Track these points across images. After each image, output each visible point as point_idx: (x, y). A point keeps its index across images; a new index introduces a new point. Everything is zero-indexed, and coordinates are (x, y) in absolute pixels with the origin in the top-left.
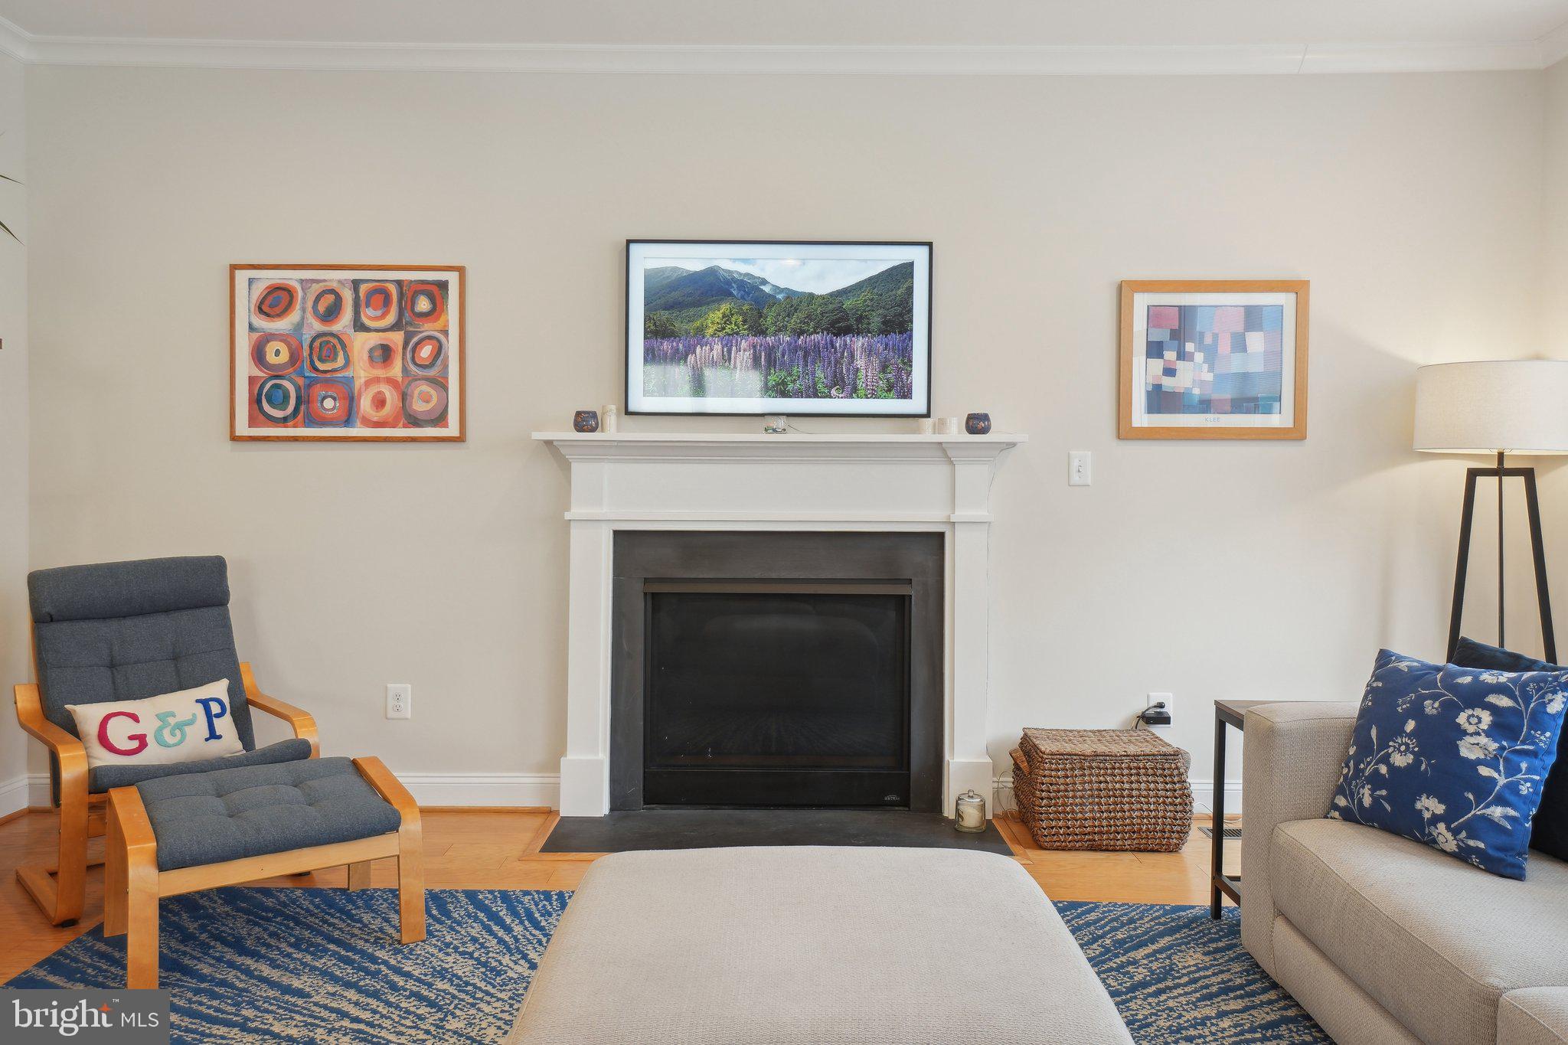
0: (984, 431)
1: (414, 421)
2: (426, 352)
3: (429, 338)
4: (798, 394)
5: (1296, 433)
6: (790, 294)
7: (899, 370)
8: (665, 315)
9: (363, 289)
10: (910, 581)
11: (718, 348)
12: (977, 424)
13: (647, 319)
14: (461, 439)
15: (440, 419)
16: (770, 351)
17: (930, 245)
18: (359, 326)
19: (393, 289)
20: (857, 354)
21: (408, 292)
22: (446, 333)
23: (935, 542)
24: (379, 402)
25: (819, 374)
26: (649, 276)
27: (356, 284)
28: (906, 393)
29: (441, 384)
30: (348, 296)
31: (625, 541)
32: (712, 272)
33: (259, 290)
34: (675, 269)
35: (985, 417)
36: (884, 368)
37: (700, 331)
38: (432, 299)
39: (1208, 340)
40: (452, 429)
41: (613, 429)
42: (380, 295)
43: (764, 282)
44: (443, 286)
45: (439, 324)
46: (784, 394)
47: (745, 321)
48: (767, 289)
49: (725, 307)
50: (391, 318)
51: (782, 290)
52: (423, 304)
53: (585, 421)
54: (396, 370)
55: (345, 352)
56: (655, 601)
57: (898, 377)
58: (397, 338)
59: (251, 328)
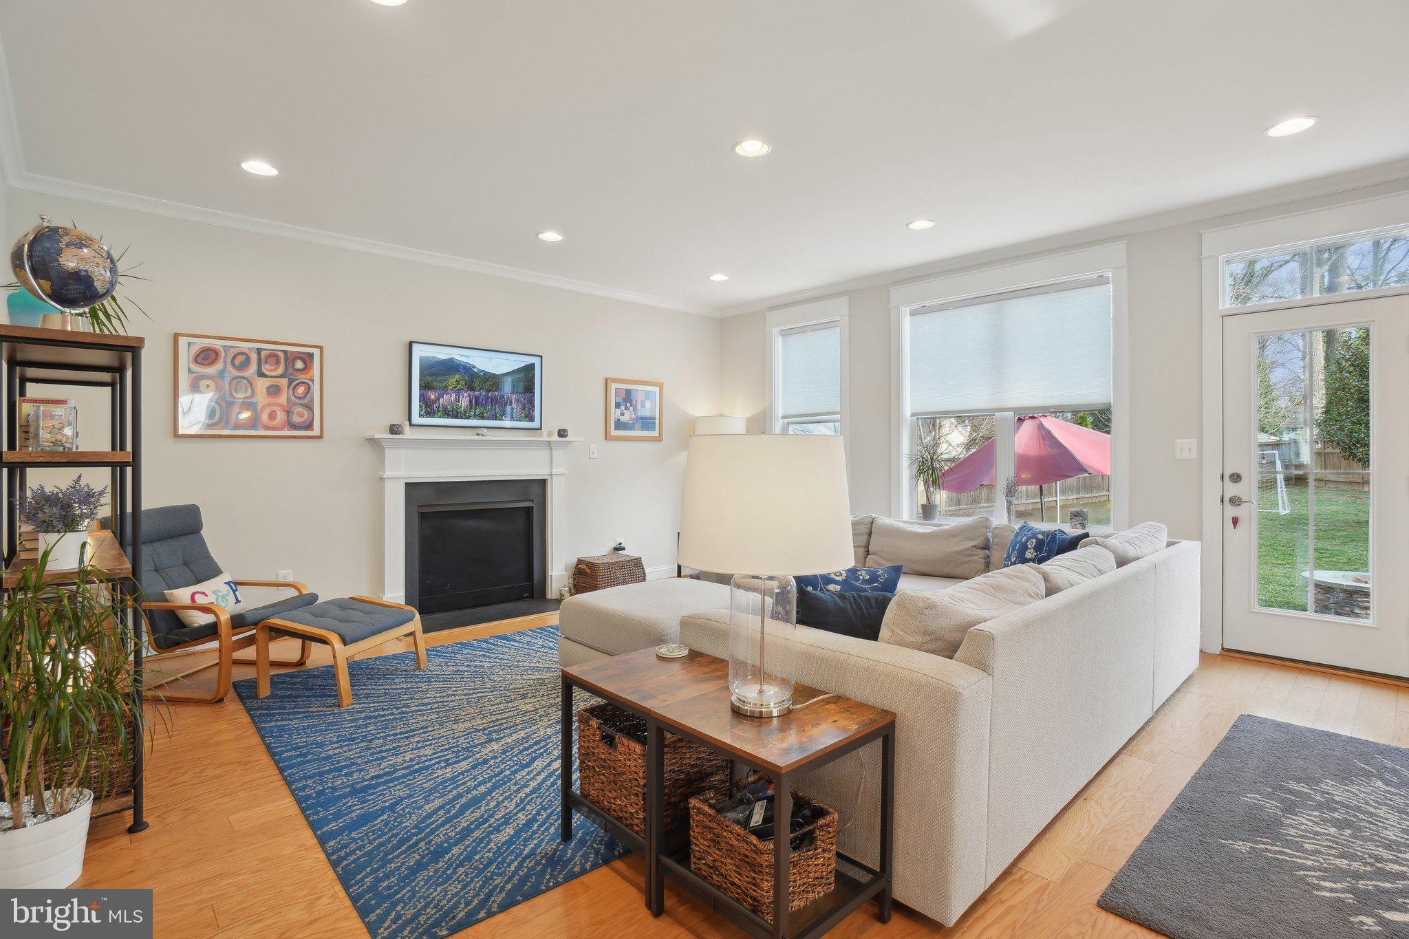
0: (565, 436)
1: (294, 426)
2: (301, 390)
3: (304, 383)
4: (489, 418)
5: (659, 439)
6: (485, 373)
7: (529, 409)
8: (429, 379)
9: (263, 353)
10: (533, 501)
11: (454, 395)
12: (562, 433)
13: (421, 380)
14: (321, 437)
15: (309, 426)
16: (477, 398)
17: (541, 357)
18: (261, 374)
19: (281, 355)
20: (513, 401)
21: (290, 358)
22: (312, 380)
23: (542, 483)
24: (272, 416)
25: (497, 409)
26: (422, 360)
27: (259, 351)
28: (532, 419)
29: (310, 408)
30: (254, 357)
31: (411, 488)
32: (451, 360)
33: (194, 349)
34: (434, 357)
35: (565, 431)
36: (524, 408)
37: (446, 388)
38: (304, 362)
39: (634, 403)
40: (316, 432)
42: (273, 357)
43: (474, 367)
44: (311, 356)
45: (308, 376)
46: (482, 418)
47: (466, 384)
48: (475, 370)
49: (457, 377)
50: (280, 370)
51: (482, 371)
52: (299, 365)
53: (394, 429)
54: (283, 399)
55: (252, 388)
56: (423, 516)
57: (529, 413)
58: (284, 381)
59: (190, 371)
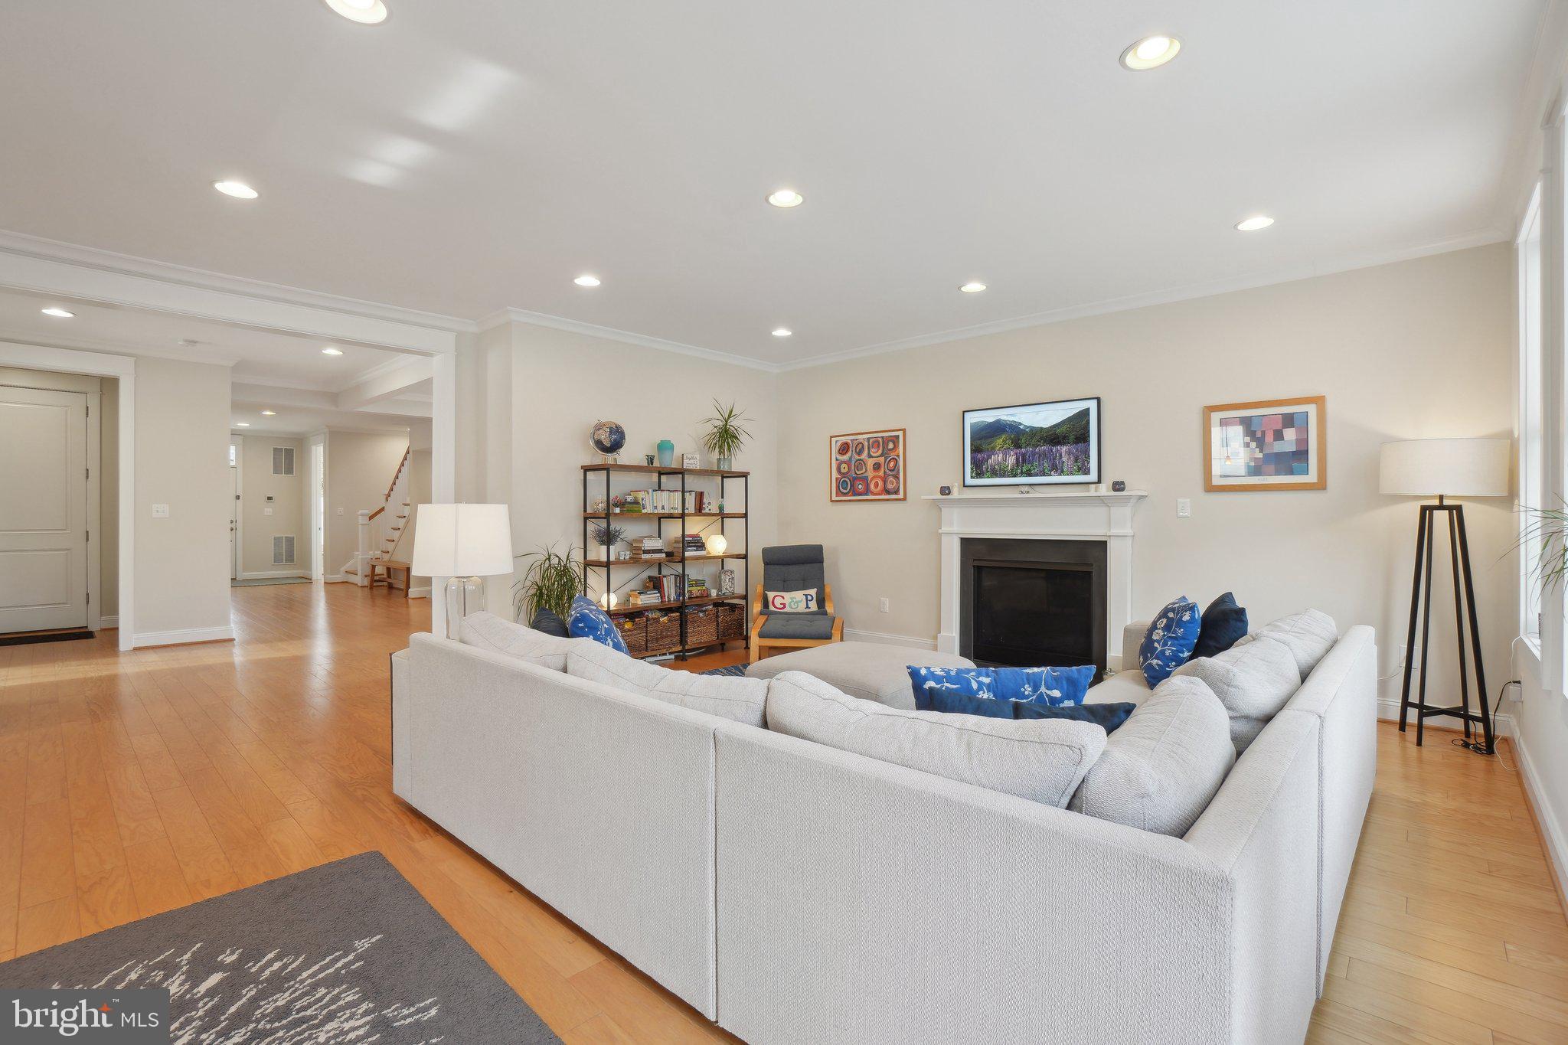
0: (1123, 490)
1: (888, 492)
2: (892, 464)
3: (893, 459)
4: (1036, 475)
5: (1321, 485)
6: (1032, 428)
7: (1084, 461)
8: (979, 442)
9: (871, 441)
10: (1092, 565)
11: (1001, 455)
12: (1118, 486)
13: (972, 445)
14: (904, 499)
15: (897, 492)
16: (1024, 456)
17: (1098, 399)
18: (870, 456)
19: (880, 440)
20: (1063, 455)
21: (886, 440)
22: (898, 456)
23: (1102, 546)
24: (876, 485)
25: (1046, 465)
26: (972, 426)
27: (868, 439)
28: (1087, 472)
29: (897, 477)
30: (866, 444)
31: (967, 544)
32: (998, 422)
33: (839, 444)
34: (983, 422)
35: (1122, 483)
36: (1076, 461)
37: (993, 448)
38: (894, 443)
40: (901, 496)
41: (956, 494)
42: (876, 443)
43: (1020, 424)
44: (897, 437)
45: (896, 453)
46: (1030, 475)
47: (1012, 443)
48: (1021, 427)
49: (1003, 437)
50: (880, 452)
51: (1028, 427)
52: (891, 446)
53: (945, 491)
54: (881, 473)
55: (865, 464)
56: (979, 570)
57: (1083, 465)
58: (882, 459)
59: (837, 460)
